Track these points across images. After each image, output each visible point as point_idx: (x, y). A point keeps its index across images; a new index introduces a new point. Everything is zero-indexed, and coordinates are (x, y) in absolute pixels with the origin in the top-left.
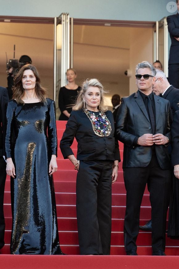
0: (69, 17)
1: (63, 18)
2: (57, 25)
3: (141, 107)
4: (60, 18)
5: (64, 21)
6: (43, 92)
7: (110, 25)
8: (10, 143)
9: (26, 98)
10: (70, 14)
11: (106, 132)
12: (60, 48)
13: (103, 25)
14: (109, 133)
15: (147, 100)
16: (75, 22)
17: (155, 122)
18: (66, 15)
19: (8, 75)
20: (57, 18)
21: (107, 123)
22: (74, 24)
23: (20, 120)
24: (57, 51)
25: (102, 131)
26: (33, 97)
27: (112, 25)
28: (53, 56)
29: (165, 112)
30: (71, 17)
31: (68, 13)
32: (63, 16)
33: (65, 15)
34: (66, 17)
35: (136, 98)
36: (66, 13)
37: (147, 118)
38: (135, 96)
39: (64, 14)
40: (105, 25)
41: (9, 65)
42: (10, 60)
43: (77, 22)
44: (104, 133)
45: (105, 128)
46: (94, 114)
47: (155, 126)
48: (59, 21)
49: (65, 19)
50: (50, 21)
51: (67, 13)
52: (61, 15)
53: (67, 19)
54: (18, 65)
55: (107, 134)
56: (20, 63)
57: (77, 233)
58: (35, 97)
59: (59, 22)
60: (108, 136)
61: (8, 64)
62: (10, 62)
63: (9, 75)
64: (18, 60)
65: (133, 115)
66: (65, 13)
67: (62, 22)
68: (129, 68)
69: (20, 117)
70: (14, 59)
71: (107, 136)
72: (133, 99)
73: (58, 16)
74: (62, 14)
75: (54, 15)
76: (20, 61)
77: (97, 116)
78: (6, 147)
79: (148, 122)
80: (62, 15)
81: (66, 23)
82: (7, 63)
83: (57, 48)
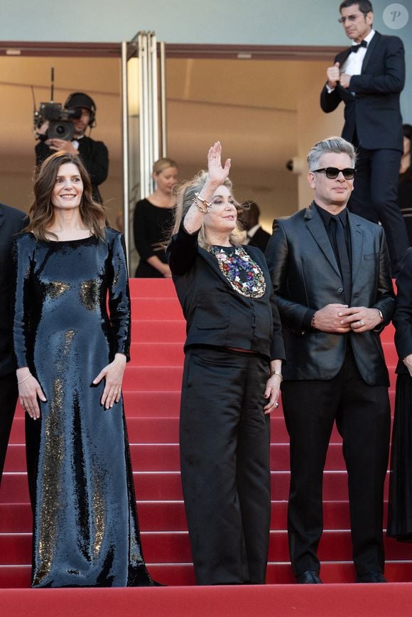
0: (155, 40)
1: (142, 42)
2: (128, 59)
3: (320, 242)
4: (134, 44)
5: (143, 50)
6: (98, 214)
7: (249, 56)
8: (24, 333)
9: (60, 229)
10: (156, 33)
11: (255, 289)
12: (136, 113)
13: (234, 57)
14: (261, 291)
15: (333, 223)
16: (168, 51)
17: (351, 277)
18: (149, 35)
19: (37, 139)
20: (128, 43)
21: (254, 269)
22: (168, 55)
23: (46, 281)
24: (130, 119)
25: (245, 285)
26: (76, 225)
27: (254, 57)
28: (119, 132)
29: (375, 253)
30: (159, 41)
31: (154, 32)
32: (142, 38)
33: (147, 35)
34: (149, 41)
35: (307, 220)
36: (149, 32)
37: (332, 267)
38: (305, 216)
39: (144, 34)
40: (240, 56)
41: (40, 116)
42: (42, 104)
43: (174, 52)
44: (249, 291)
45: (251, 279)
46: (222, 251)
47: (351, 285)
48: (133, 51)
49: (145, 46)
50: (113, 50)
51: (151, 32)
52: (136, 37)
53: (151, 45)
54: (61, 115)
55: (256, 293)
56: (66, 111)
57: (186, 534)
58: (78, 227)
59: (133, 53)
60: (259, 298)
61: (37, 114)
62: (41, 109)
63: (39, 141)
64: (60, 104)
65: (302, 260)
66: (147, 32)
67: (140, 53)
68: (296, 154)
69: (45, 275)
70: (52, 102)
71: (257, 297)
72: (302, 224)
73: (130, 40)
74: (139, 33)
75: (122, 37)
76: (66, 107)
77: (231, 255)
78: (15, 342)
79: (337, 277)
80: (140, 37)
81: (149, 55)
82: (35, 112)
83: (130, 114)
